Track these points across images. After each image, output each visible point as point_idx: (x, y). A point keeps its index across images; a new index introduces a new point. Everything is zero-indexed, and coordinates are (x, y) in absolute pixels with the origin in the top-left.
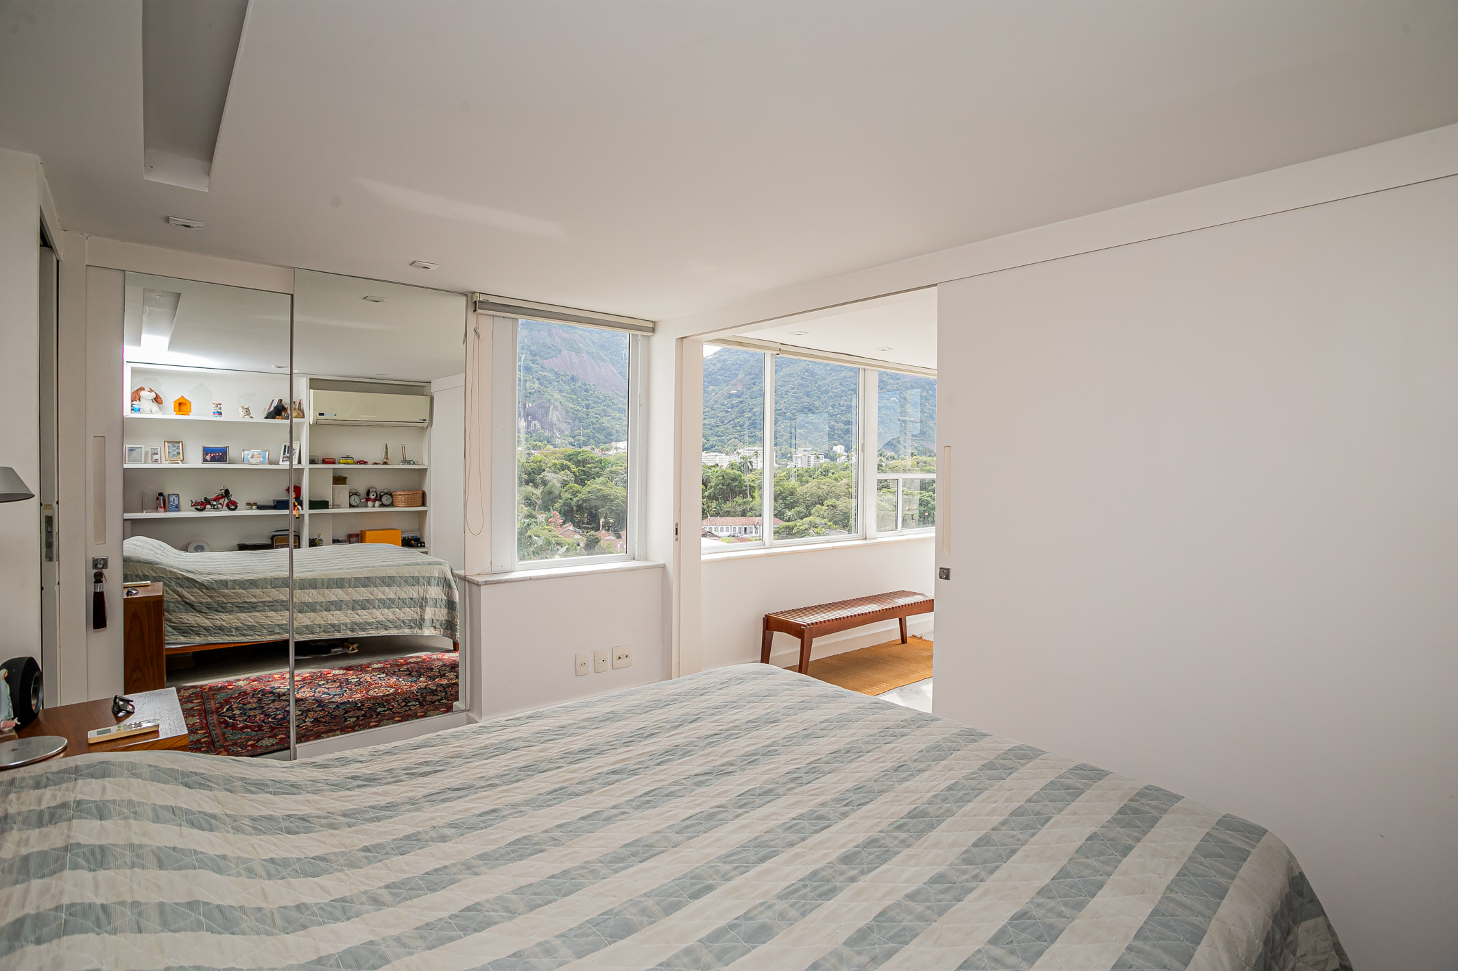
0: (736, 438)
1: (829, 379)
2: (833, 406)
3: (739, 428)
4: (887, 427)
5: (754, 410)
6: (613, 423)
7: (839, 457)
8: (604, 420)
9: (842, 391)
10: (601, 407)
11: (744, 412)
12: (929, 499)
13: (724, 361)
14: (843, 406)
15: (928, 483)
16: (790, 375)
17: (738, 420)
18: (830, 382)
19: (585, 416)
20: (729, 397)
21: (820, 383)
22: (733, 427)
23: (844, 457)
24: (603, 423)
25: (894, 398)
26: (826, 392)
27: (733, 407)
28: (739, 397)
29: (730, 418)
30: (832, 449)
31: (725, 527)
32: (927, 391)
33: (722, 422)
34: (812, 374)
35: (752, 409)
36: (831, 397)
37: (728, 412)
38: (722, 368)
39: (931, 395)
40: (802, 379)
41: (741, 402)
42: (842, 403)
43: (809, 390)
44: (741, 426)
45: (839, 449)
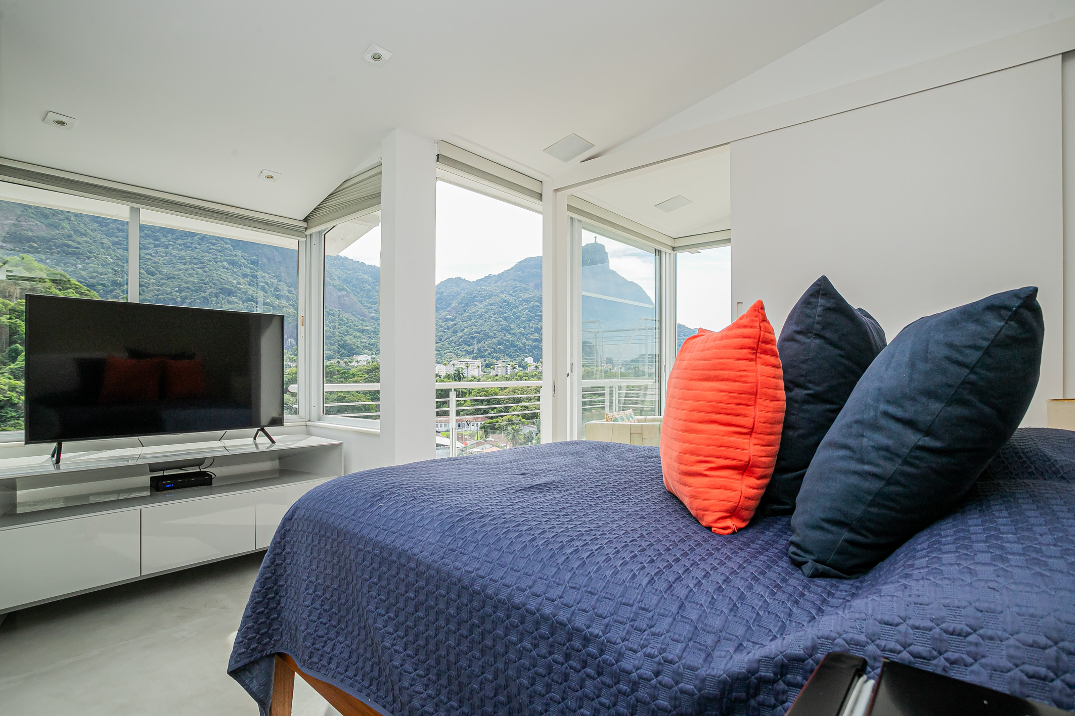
0: (451, 352)
1: (522, 307)
2: (525, 328)
3: (453, 344)
5: (465, 331)
6: (354, 340)
7: (530, 366)
8: (347, 338)
9: (531, 316)
10: (344, 328)
11: (457, 332)
13: (442, 292)
14: (532, 328)
16: (492, 305)
17: (453, 338)
18: (522, 310)
19: (331, 335)
20: (445, 321)
21: (514, 310)
22: (449, 344)
23: (533, 367)
24: (346, 340)
26: (518, 317)
27: (448, 328)
28: (453, 321)
29: (446, 337)
30: (524, 360)
31: (443, 424)
33: (441, 340)
34: (508, 303)
35: (463, 330)
36: (523, 321)
37: (445, 332)
38: (440, 299)
40: (501, 307)
41: (455, 325)
42: (531, 326)
43: (506, 315)
44: (455, 343)
45: (529, 360)
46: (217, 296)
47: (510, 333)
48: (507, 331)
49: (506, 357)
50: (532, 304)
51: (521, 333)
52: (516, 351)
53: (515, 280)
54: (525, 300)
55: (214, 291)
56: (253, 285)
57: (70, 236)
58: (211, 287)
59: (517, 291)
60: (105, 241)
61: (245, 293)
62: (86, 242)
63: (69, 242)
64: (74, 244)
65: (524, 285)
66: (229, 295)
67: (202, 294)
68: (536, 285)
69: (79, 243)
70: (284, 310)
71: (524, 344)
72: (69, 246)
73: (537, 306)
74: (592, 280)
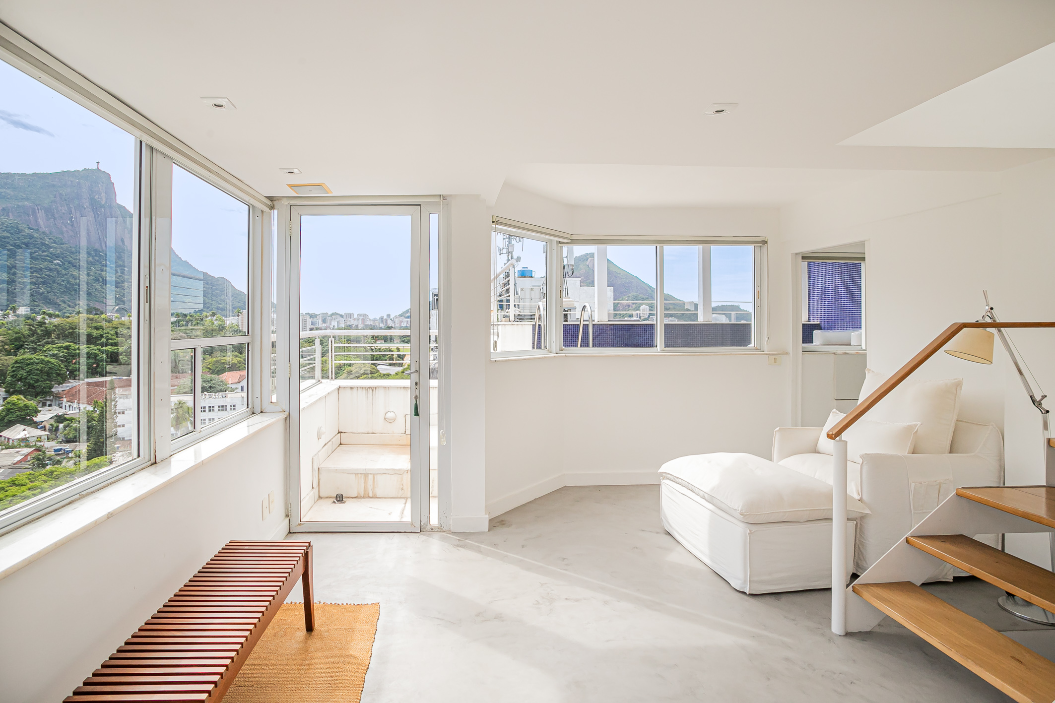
4: (50, 287)
12: (98, 352)
15: (96, 338)
25: (58, 261)
32: (93, 257)
39: (98, 261)
73: (8, 237)
74: (92, 213)
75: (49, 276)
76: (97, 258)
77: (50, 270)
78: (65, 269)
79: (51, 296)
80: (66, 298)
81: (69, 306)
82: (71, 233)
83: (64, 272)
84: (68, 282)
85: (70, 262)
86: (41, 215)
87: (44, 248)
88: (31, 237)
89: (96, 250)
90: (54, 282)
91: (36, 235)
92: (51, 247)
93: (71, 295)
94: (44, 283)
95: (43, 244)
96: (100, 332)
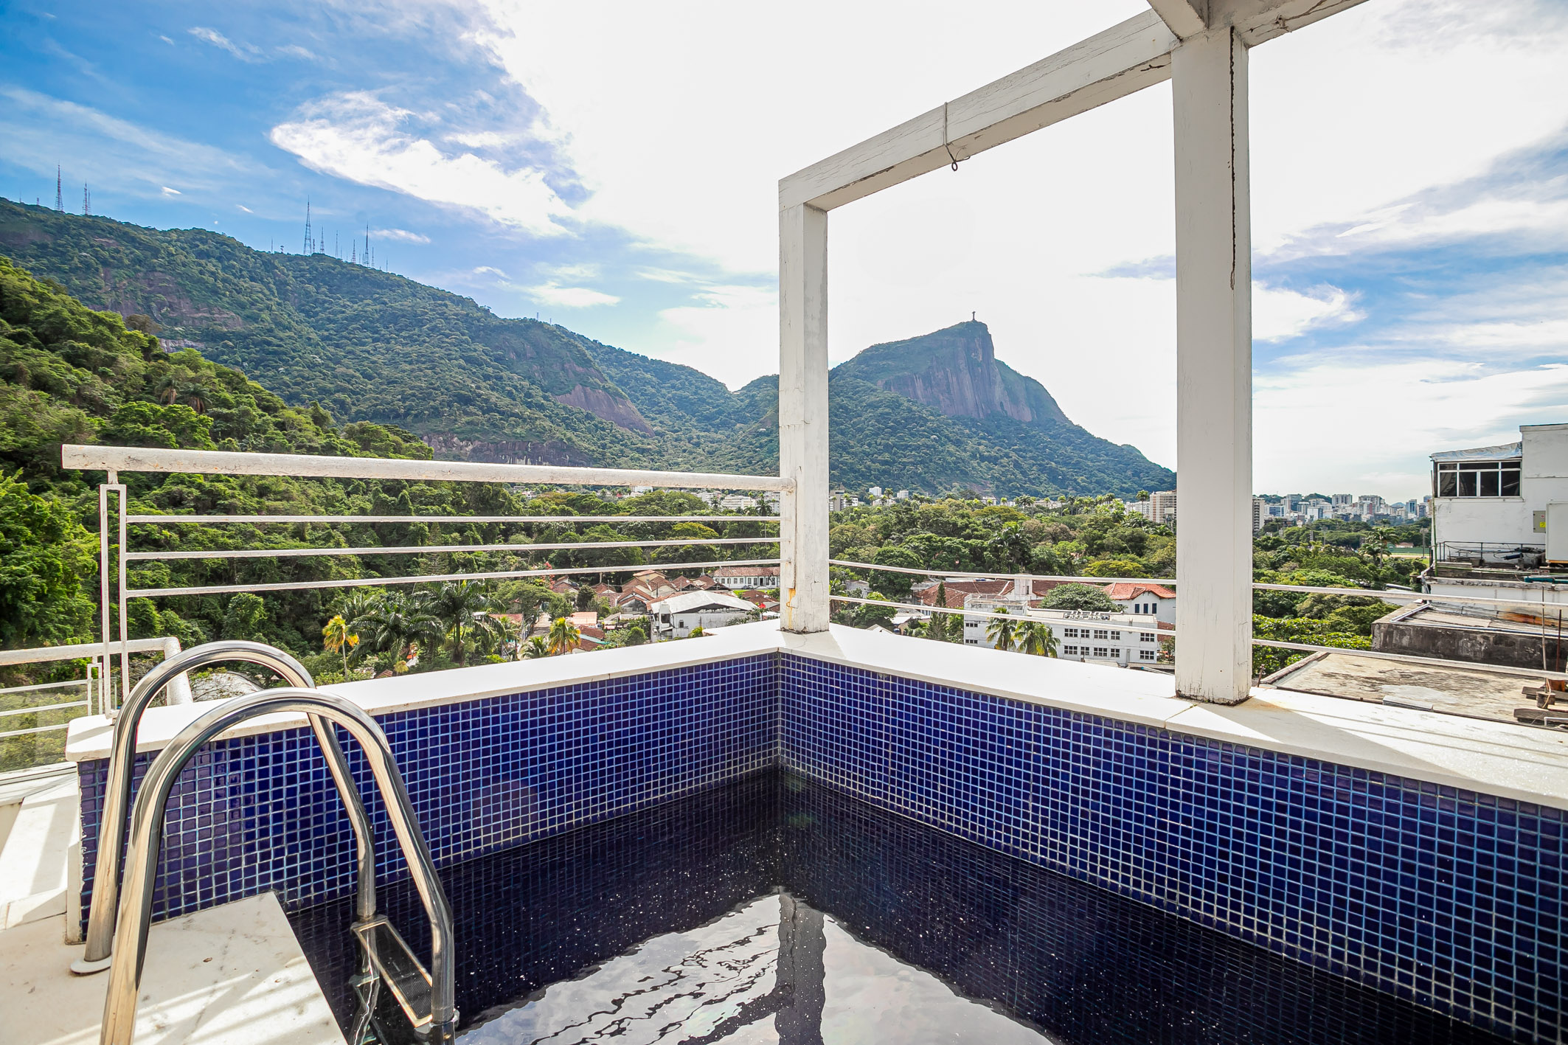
1: (864, 415)
2: (869, 445)
3: (768, 469)
4: (928, 467)
6: (631, 464)
7: (876, 499)
8: (621, 461)
9: (879, 428)
10: (619, 447)
11: (773, 451)
13: (753, 396)
14: (880, 444)
17: (767, 460)
18: (867, 418)
19: (599, 456)
20: (758, 437)
21: (854, 419)
23: (880, 500)
25: (934, 436)
26: (861, 430)
27: (761, 446)
28: (768, 436)
29: (757, 459)
30: (868, 491)
33: (750, 463)
34: (846, 409)
36: (867, 436)
37: (756, 452)
38: (750, 405)
39: (975, 433)
40: (836, 416)
41: (771, 441)
42: (879, 441)
43: (843, 427)
44: (770, 467)
45: (876, 491)
46: (450, 405)
47: (848, 453)
48: (844, 449)
49: (842, 487)
50: (880, 410)
51: (864, 452)
52: (857, 478)
53: (856, 377)
54: (870, 405)
55: (446, 398)
56: (497, 391)
57: (271, 331)
58: (442, 393)
59: (858, 392)
60: (313, 336)
61: (486, 401)
62: (290, 338)
63: (270, 339)
64: (275, 341)
65: (869, 384)
66: (466, 404)
67: (432, 403)
68: (886, 383)
69: (281, 339)
70: (538, 422)
71: (869, 468)
72: (269, 344)
73: (888, 414)
74: (968, 376)
75: (926, 454)
76: (974, 430)
77: (928, 447)
78: (942, 445)
79: (928, 476)
80: (942, 479)
81: (946, 488)
82: (948, 402)
83: (940, 448)
84: (944, 460)
85: (946, 437)
86: (919, 384)
87: (921, 422)
88: (910, 410)
89: (972, 420)
90: (931, 461)
91: (914, 408)
92: (928, 421)
93: (947, 475)
94: (921, 462)
95: (921, 418)
96: (965, 521)
